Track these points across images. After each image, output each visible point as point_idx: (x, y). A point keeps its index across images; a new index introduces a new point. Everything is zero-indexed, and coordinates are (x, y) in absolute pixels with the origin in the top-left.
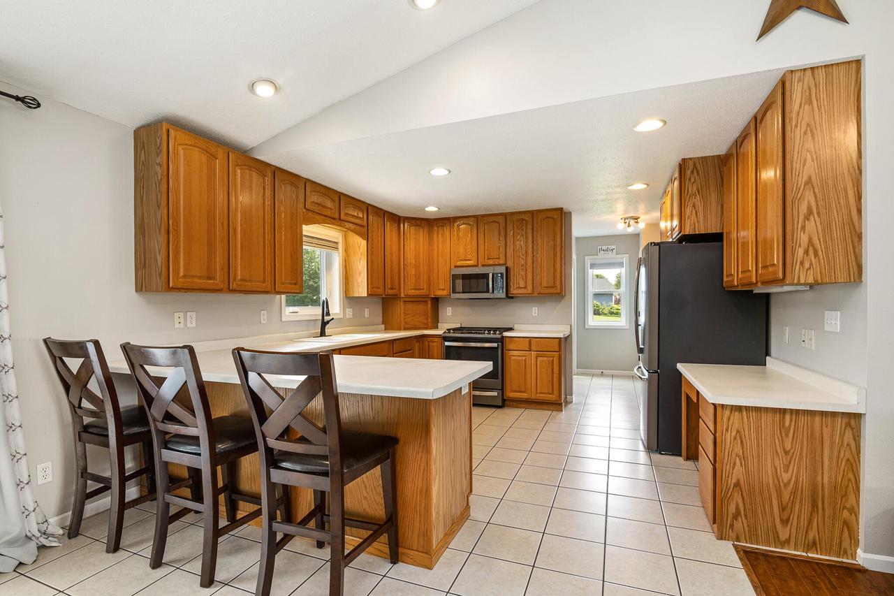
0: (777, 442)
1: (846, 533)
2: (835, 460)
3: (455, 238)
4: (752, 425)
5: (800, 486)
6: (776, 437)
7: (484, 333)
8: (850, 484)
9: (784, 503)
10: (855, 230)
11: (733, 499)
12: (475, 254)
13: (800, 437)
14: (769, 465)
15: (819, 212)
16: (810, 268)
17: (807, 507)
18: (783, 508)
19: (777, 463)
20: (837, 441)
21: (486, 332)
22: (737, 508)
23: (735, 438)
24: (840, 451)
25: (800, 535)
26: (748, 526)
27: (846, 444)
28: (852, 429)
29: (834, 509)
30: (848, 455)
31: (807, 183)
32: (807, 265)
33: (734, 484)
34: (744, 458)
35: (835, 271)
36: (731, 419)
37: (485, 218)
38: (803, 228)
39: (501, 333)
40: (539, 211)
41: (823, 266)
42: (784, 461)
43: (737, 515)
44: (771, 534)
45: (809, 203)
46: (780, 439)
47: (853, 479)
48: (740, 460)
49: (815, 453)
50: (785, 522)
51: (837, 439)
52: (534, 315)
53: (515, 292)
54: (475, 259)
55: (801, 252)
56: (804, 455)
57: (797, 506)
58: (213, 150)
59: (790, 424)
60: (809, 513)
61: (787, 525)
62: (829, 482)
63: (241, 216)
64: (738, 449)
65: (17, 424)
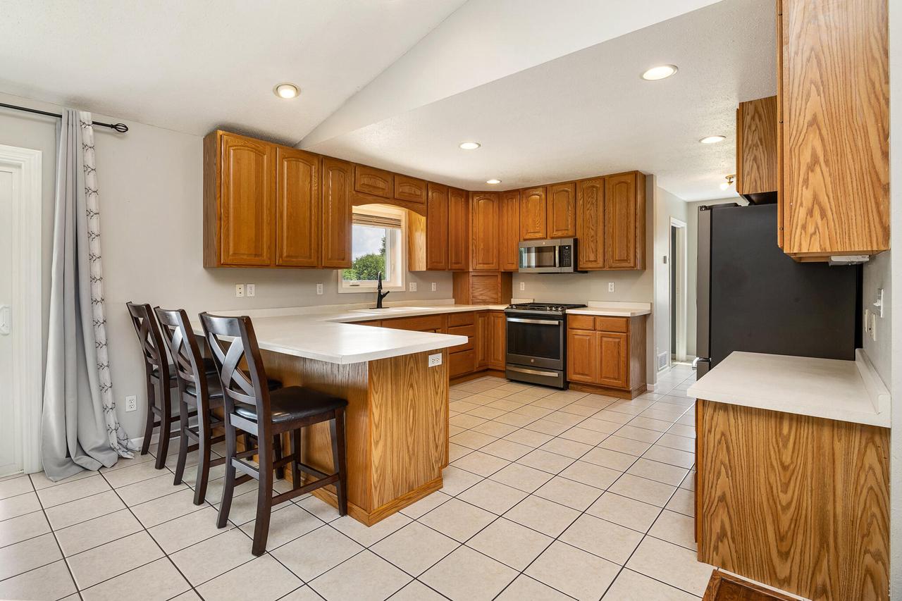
0: (772, 453)
1: (870, 586)
2: (852, 487)
3: (524, 210)
4: (740, 428)
5: (804, 512)
6: (771, 447)
7: (546, 310)
8: (874, 520)
9: (782, 531)
10: (879, 180)
11: (717, 516)
12: (543, 226)
13: (802, 450)
14: (762, 481)
15: (828, 160)
16: (815, 233)
17: (813, 541)
18: (781, 538)
19: (772, 479)
20: (855, 462)
21: (548, 309)
22: (723, 527)
23: (719, 442)
24: (859, 475)
25: (804, 577)
26: (736, 551)
27: (867, 466)
28: (877, 448)
29: (852, 551)
30: (871, 482)
31: (810, 124)
32: (811, 229)
33: (719, 497)
34: (730, 468)
35: (849, 236)
36: (715, 419)
37: (554, 188)
38: (806, 181)
39: (563, 310)
40: (611, 176)
41: (833, 229)
42: (782, 478)
43: (722, 536)
44: (766, 567)
45: (813, 149)
46: (777, 450)
47: (879, 516)
48: (726, 469)
49: (824, 473)
50: (784, 555)
51: (855, 458)
52: (610, 291)
53: (585, 266)
54: (544, 231)
55: (802, 212)
56: (809, 474)
57: (800, 537)
58: (261, 148)
59: (790, 432)
60: (816, 550)
61: (786, 560)
62: (844, 514)
63: (288, 201)
64: (723, 456)
65: (105, 364)
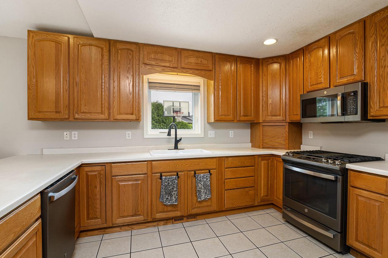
12: (327, 76)
21: (324, 160)
37: (338, 34)
39: (343, 164)
54: (327, 81)
58: (60, 39)
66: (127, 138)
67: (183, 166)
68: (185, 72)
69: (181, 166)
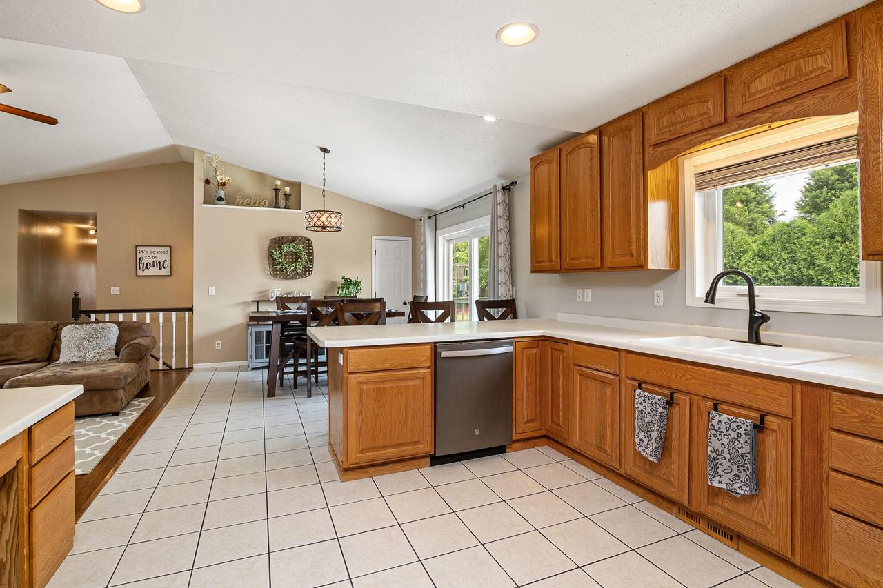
66: (656, 304)
67: (687, 379)
68: (750, 123)
69: (681, 377)
